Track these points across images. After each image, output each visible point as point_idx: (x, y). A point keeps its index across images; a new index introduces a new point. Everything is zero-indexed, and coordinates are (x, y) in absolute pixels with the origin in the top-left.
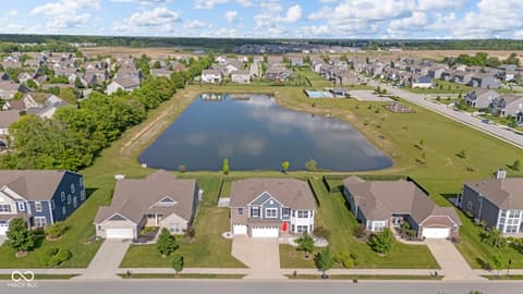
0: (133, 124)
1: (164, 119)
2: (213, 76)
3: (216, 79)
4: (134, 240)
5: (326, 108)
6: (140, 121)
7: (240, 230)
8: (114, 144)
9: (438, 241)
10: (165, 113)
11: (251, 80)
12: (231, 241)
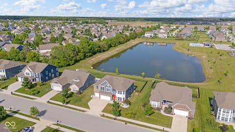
0: (100, 52)
1: (115, 51)
2: (150, 34)
3: (151, 36)
4: (61, 92)
5: (194, 52)
6: (104, 51)
7: (97, 95)
8: (87, 59)
9: (181, 117)
10: (117, 49)
11: (168, 37)
12: (92, 98)
